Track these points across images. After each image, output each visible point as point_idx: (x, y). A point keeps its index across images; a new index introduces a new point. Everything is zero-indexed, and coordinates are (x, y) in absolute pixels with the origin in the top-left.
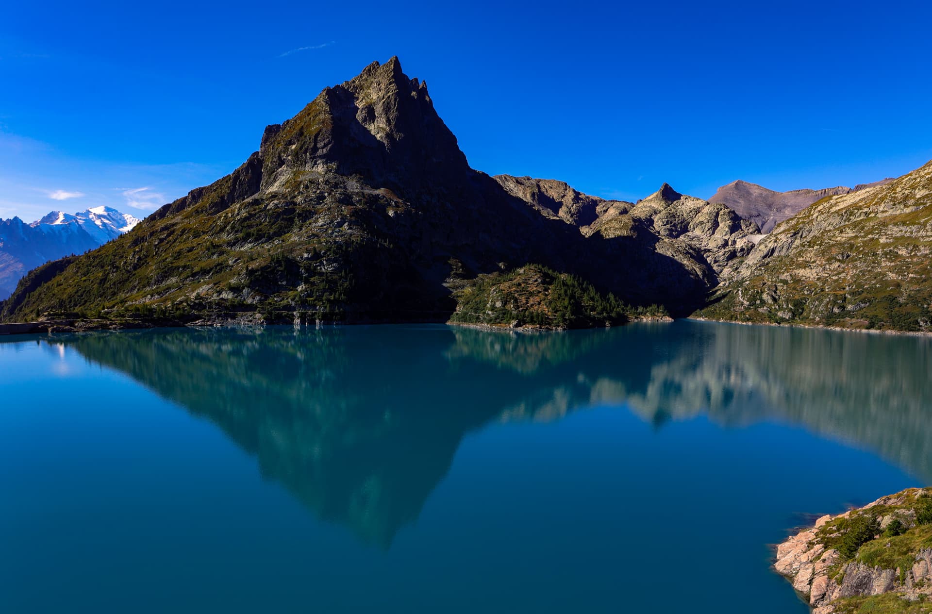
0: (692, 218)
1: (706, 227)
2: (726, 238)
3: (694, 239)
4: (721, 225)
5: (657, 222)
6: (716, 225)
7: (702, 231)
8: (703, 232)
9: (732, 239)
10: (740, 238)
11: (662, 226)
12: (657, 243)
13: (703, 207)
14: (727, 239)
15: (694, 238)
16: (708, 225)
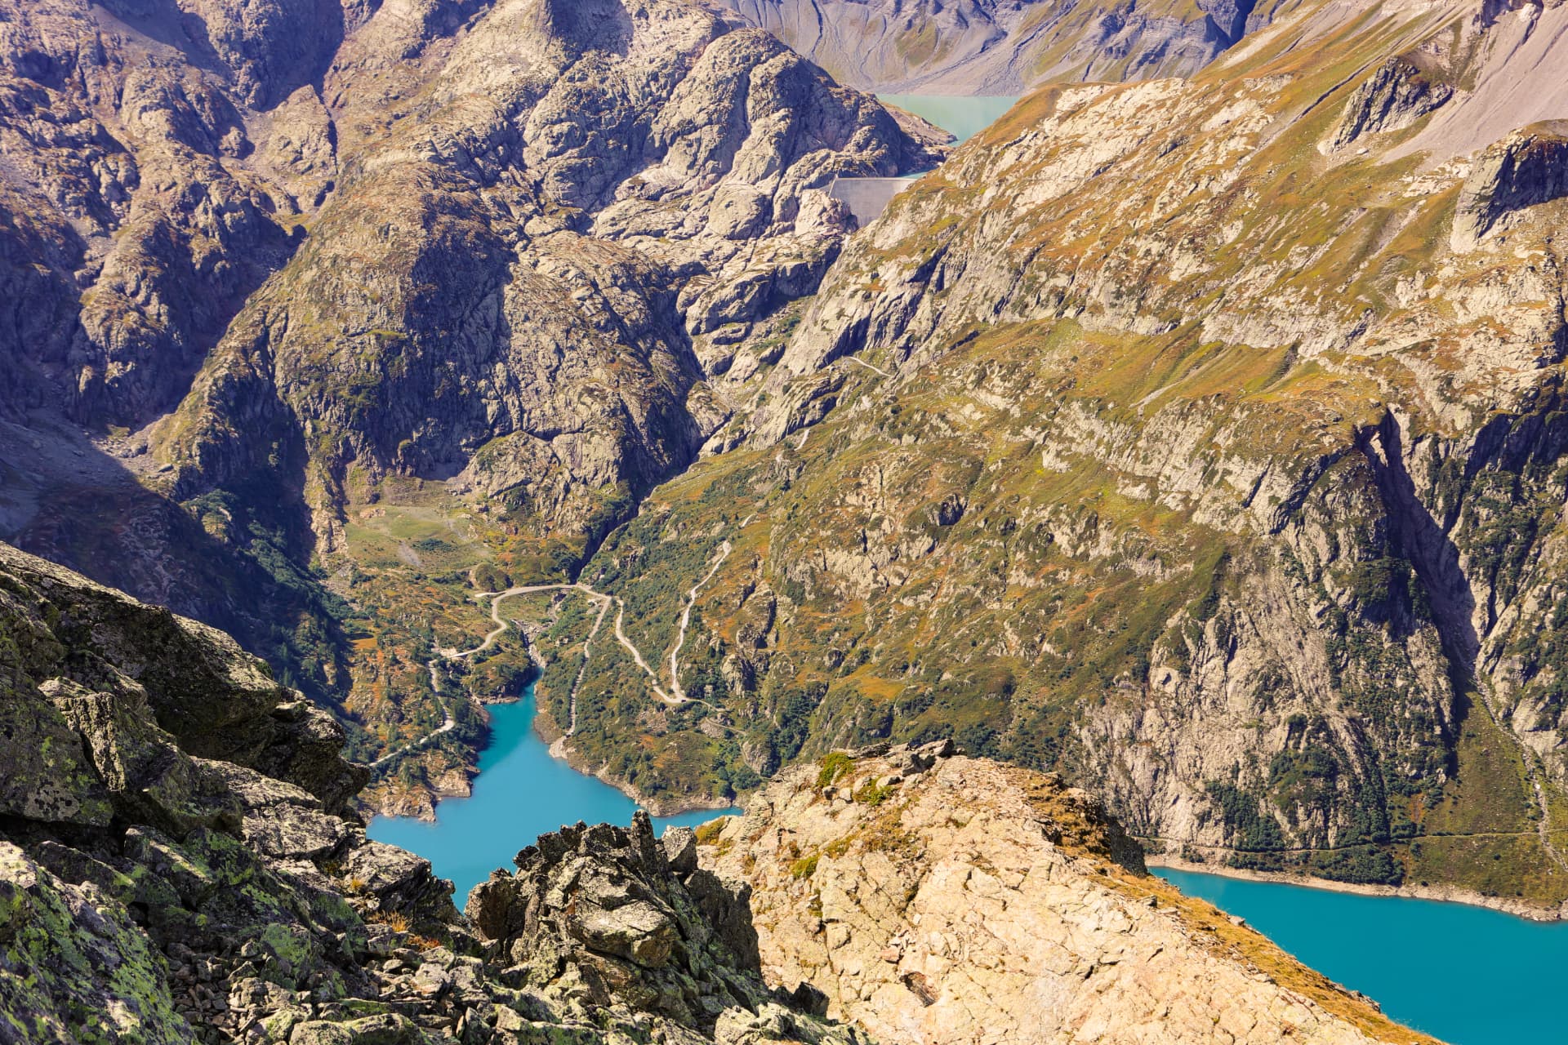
0: (658, 102)
1: (704, 144)
2: (765, 187)
3: (662, 199)
4: (756, 129)
5: (536, 138)
6: (734, 128)
7: (690, 159)
8: (690, 167)
9: (784, 191)
10: (811, 186)
11: (550, 155)
12: (507, 288)
13: (695, 53)
14: (768, 192)
15: (663, 191)
16: (709, 136)
